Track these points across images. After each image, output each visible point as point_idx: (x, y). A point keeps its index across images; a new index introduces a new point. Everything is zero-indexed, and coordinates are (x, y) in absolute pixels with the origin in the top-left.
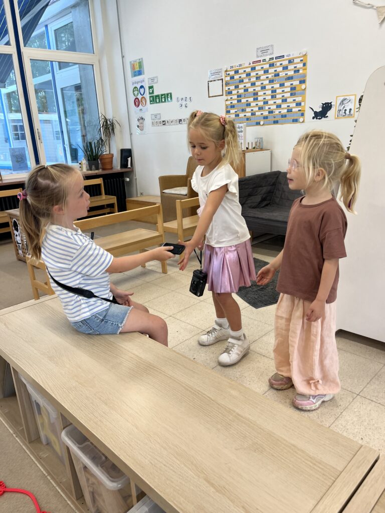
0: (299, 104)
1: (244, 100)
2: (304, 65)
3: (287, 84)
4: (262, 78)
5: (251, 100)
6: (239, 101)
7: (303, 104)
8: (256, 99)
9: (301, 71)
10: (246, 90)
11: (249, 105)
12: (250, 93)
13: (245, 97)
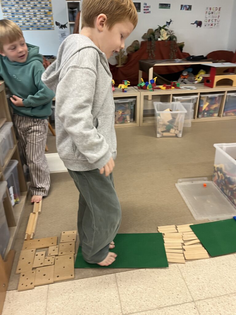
0: (50, 21)
1: (16, 16)
2: (50, 3)
3: (42, 10)
4: (27, 6)
5: (21, 16)
6: (13, 16)
7: (52, 21)
8: (24, 16)
9: (49, 5)
10: (17, 11)
11: (20, 19)
12: (20, 12)
13: (17, 15)
